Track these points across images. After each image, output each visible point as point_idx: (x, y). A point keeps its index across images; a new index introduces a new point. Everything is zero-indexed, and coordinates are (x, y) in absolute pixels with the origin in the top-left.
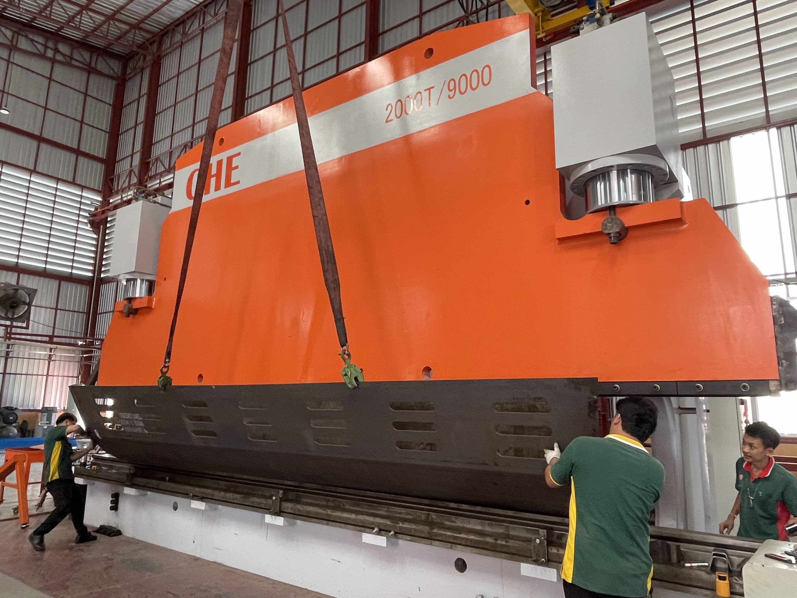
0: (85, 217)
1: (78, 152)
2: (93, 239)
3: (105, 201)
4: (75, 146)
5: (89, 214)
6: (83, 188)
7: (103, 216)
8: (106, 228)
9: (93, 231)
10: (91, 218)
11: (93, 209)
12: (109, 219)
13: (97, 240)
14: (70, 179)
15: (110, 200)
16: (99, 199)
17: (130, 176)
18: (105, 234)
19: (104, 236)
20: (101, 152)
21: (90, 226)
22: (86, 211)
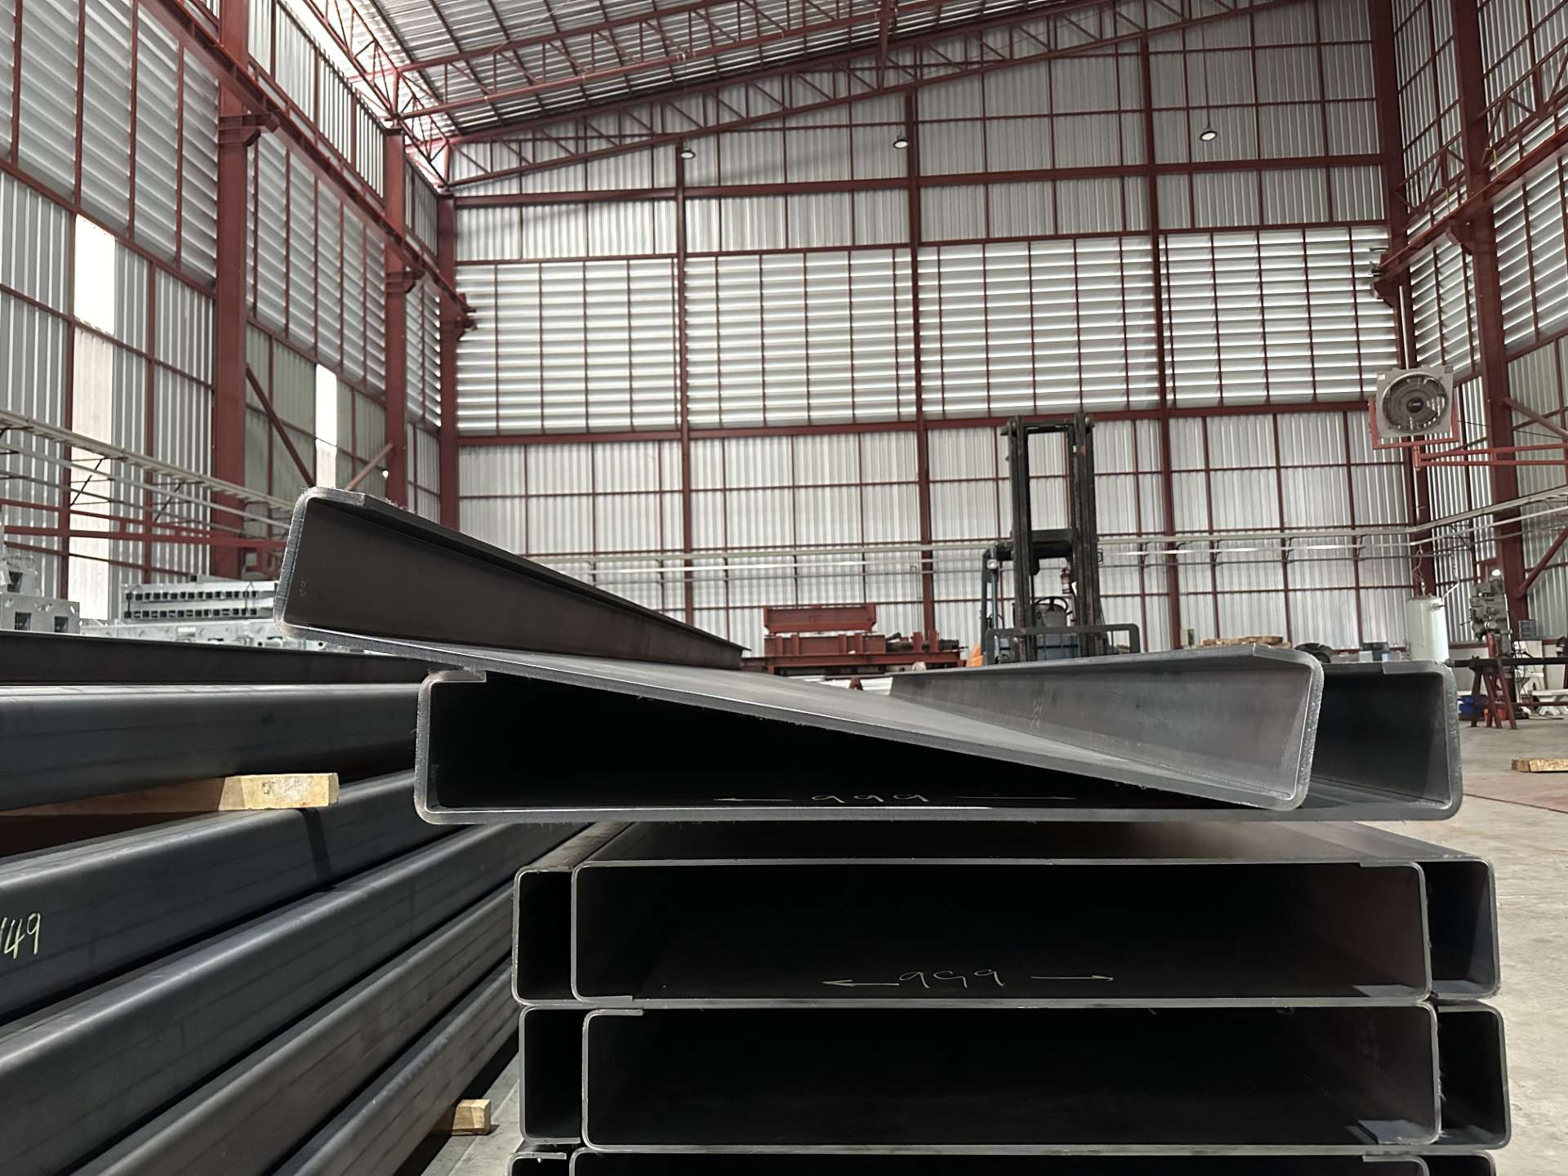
0: (1365, 280)
1: (1327, 162)
2: (1388, 318)
3: (1398, 236)
4: (1319, 153)
5: (1373, 272)
6: (1349, 226)
7: (1400, 269)
8: (1409, 290)
9: (1385, 302)
10: (1377, 279)
11: (1377, 261)
12: (1412, 270)
14: (1324, 219)
15: (1409, 232)
16: (1385, 236)
17: (1443, 166)
18: (1410, 302)
19: (1409, 306)
20: (1369, 144)
21: (1376, 294)
22: (1363, 268)
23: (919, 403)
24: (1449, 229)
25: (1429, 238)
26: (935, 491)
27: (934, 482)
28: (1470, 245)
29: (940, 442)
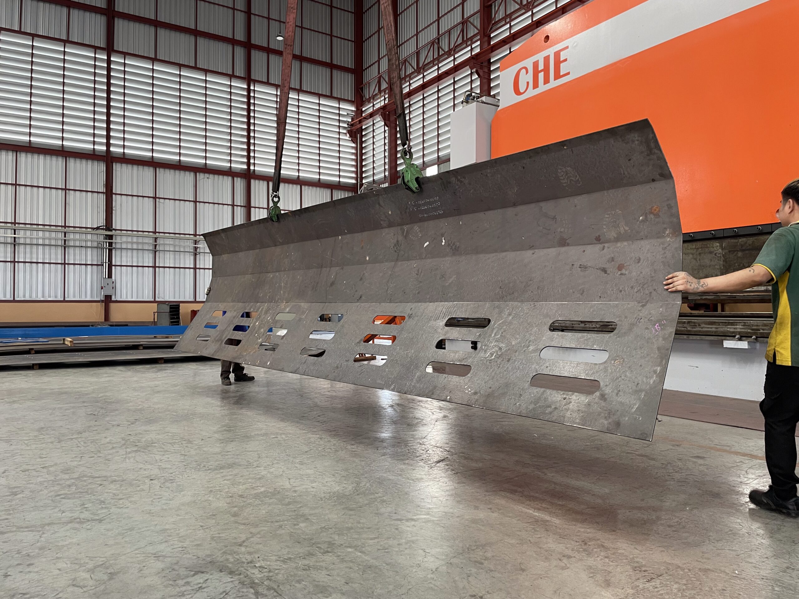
0: (344, 128)
1: (331, 66)
2: (352, 147)
3: (359, 111)
4: (328, 61)
5: (348, 125)
6: (339, 100)
7: (359, 126)
8: (362, 136)
9: (352, 140)
10: (349, 129)
11: (350, 120)
12: (363, 127)
13: (356, 148)
14: (328, 94)
15: (363, 109)
16: (353, 109)
17: (379, 83)
18: (362, 142)
19: (361, 144)
20: (350, 63)
21: (348, 135)
22: (344, 122)
23: (108, 145)
24: (380, 113)
25: (371, 115)
26: (117, 200)
27: (116, 194)
28: (387, 122)
29: (119, 170)
